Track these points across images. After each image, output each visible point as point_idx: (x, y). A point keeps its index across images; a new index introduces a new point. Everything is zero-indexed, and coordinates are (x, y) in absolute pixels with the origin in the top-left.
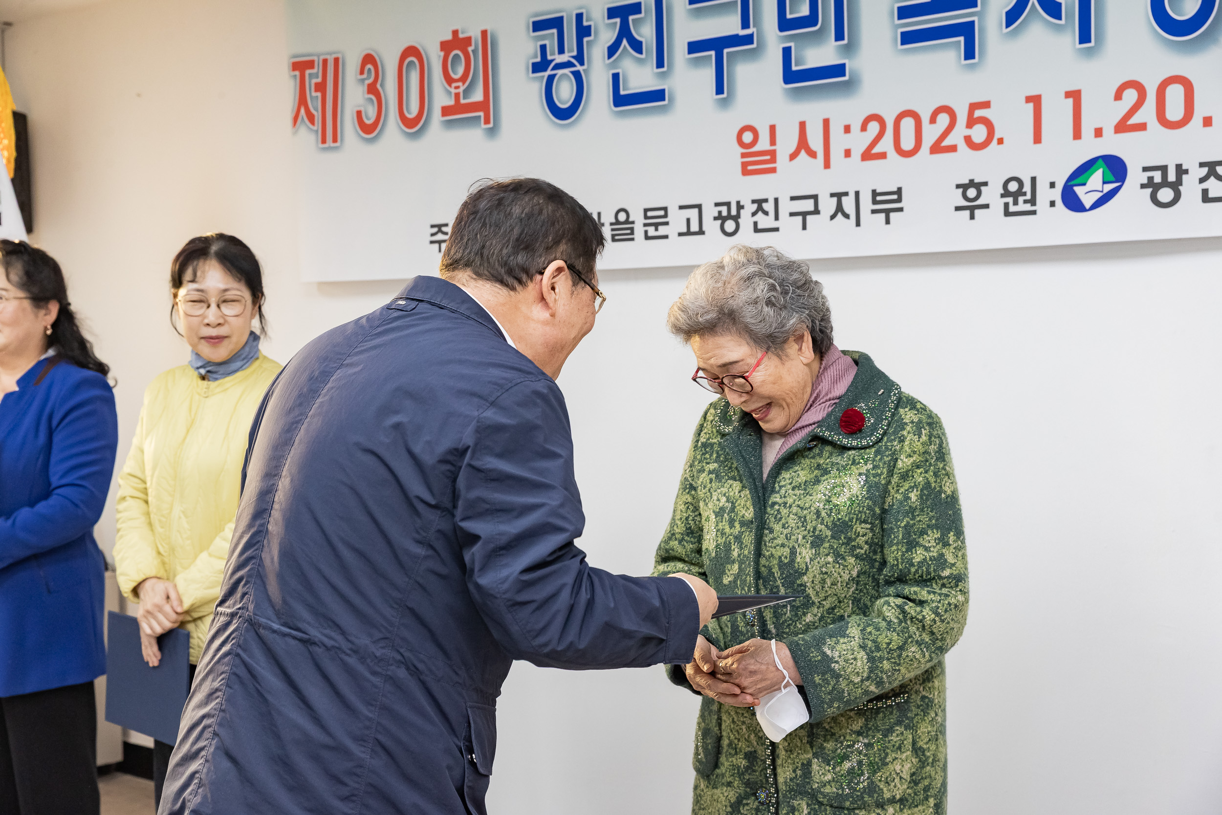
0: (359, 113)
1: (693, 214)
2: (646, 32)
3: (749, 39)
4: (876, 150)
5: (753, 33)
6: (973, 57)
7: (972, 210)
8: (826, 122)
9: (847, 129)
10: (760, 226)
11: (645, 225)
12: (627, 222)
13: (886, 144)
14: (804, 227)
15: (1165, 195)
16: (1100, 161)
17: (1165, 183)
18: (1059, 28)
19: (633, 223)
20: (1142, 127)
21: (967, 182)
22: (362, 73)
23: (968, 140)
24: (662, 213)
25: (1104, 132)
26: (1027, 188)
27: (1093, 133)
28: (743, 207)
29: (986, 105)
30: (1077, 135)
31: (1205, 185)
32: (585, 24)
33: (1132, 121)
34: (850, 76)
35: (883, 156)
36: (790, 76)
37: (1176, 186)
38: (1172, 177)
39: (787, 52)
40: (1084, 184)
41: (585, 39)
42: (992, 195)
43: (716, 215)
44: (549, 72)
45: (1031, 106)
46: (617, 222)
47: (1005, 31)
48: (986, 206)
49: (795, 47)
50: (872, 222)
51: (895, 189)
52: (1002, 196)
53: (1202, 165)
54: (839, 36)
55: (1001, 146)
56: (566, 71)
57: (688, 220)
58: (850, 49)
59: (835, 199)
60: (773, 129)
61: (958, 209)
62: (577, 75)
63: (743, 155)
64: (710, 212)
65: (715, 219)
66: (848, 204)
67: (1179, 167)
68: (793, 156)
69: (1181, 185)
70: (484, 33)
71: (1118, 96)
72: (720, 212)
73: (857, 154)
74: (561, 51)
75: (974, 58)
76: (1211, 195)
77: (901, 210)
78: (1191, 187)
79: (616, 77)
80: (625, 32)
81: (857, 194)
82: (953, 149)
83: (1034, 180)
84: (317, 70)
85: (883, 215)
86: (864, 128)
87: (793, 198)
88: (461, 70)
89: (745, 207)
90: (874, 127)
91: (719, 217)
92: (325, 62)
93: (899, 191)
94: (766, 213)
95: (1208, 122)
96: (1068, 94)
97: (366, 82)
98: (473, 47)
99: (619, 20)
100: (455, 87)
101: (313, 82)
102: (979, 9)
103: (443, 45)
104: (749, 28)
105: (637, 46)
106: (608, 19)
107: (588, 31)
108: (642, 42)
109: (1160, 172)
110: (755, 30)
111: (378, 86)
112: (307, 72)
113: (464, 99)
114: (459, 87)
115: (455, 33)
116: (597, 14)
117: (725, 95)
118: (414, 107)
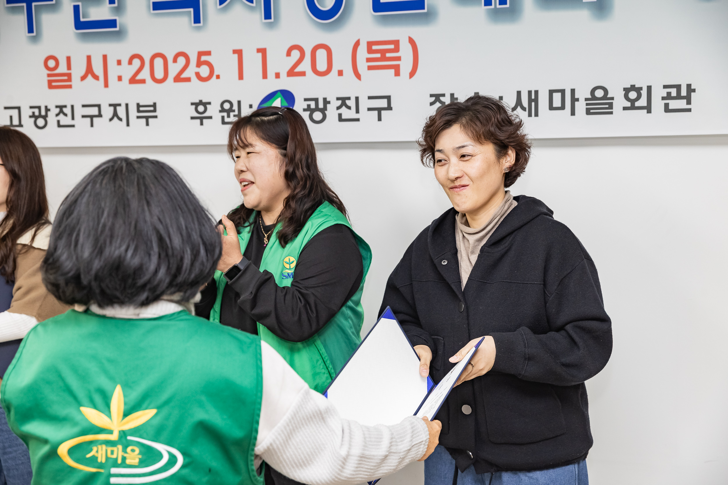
1: (15, 113)
4: (139, 77)
6: (199, 22)
7: (201, 119)
8: (105, 57)
9: (119, 63)
10: (61, 123)
13: (145, 74)
14: (92, 125)
15: (318, 116)
16: (279, 94)
17: (317, 109)
18: (252, 8)
20: (303, 74)
21: (197, 101)
23: (198, 75)
25: (281, 75)
26: (235, 107)
27: (274, 76)
28: (49, 110)
29: (208, 53)
30: (265, 76)
31: (340, 111)
33: (297, 70)
34: (120, 28)
35: (143, 81)
36: (79, 25)
37: (323, 111)
38: (321, 105)
39: (76, 9)
42: (214, 111)
43: (31, 114)
45: (236, 56)
47: (219, 7)
48: (210, 118)
49: (82, 5)
50: (137, 124)
51: (152, 104)
52: (220, 111)
53: (338, 99)
54: (112, 1)
55: (218, 80)
57: (11, 117)
58: (119, 10)
59: (112, 108)
60: (69, 59)
61: (192, 118)
63: (49, 75)
64: (26, 112)
65: (30, 117)
66: (121, 112)
67: (325, 99)
68: (83, 78)
69: (326, 110)
71: (289, 54)
72: (34, 113)
73: (126, 78)
76: (343, 117)
77: (156, 117)
78: (332, 112)
81: (127, 105)
82: (188, 80)
83: (239, 103)
85: (144, 120)
86: (130, 62)
87: (84, 106)
89: (51, 110)
90: (137, 63)
91: (33, 116)
93: (154, 105)
94: (66, 115)
95: (340, 73)
96: (259, 50)
109: (314, 102)
117: (35, 34)
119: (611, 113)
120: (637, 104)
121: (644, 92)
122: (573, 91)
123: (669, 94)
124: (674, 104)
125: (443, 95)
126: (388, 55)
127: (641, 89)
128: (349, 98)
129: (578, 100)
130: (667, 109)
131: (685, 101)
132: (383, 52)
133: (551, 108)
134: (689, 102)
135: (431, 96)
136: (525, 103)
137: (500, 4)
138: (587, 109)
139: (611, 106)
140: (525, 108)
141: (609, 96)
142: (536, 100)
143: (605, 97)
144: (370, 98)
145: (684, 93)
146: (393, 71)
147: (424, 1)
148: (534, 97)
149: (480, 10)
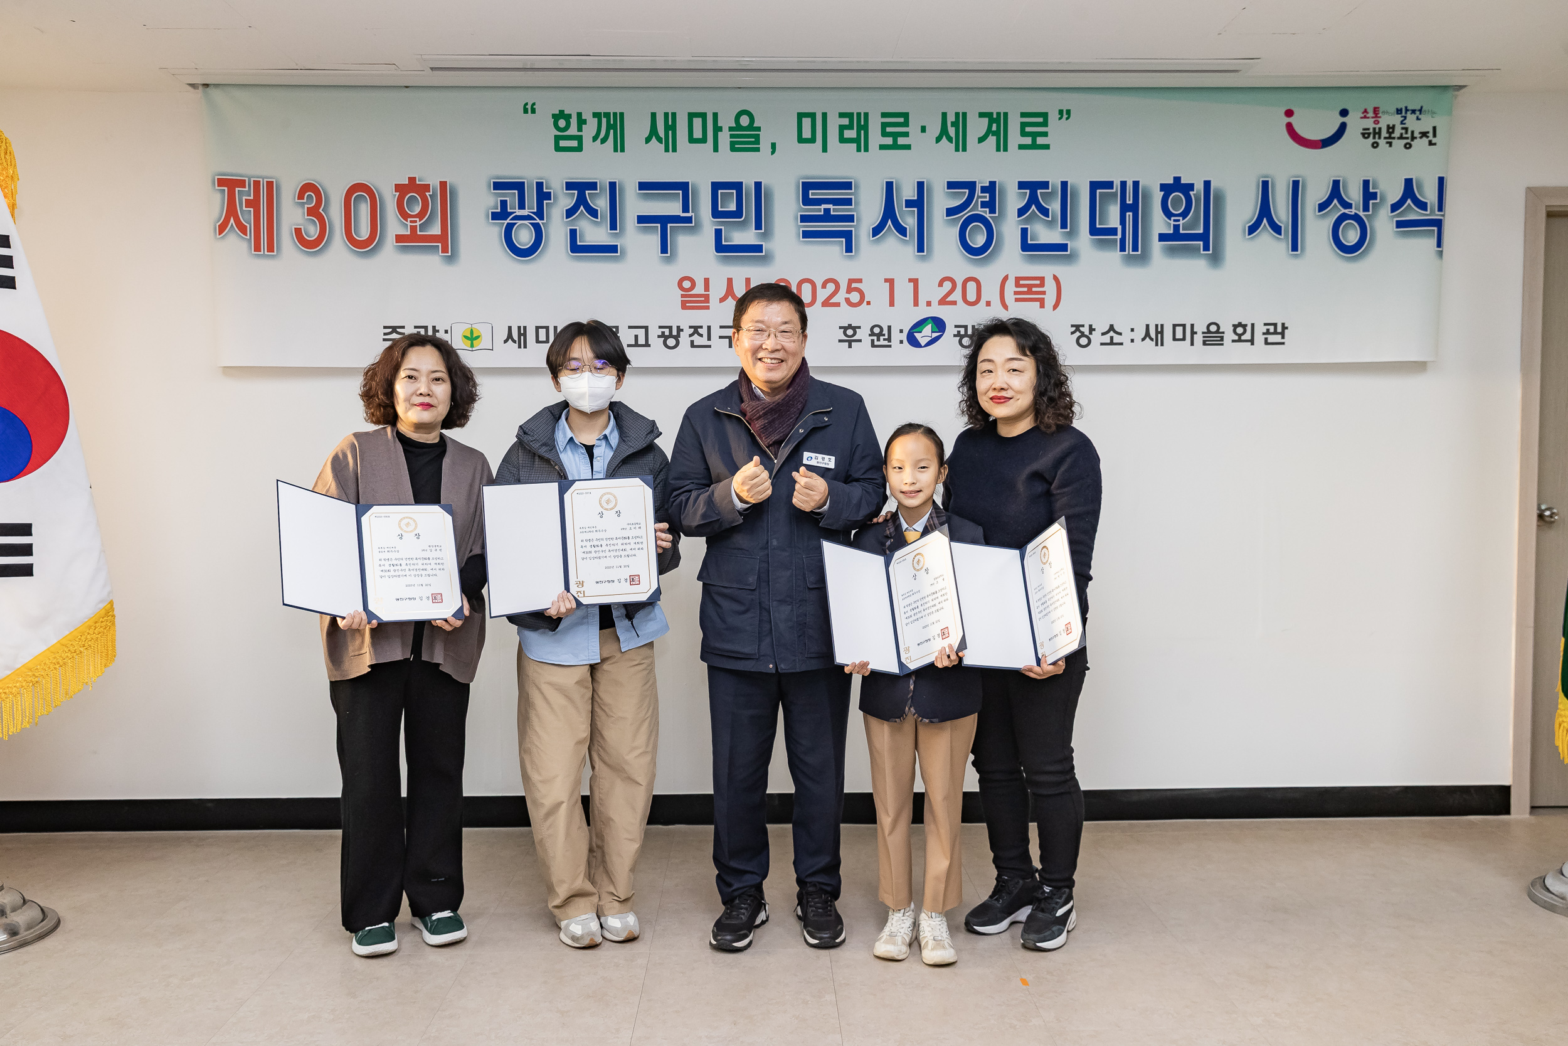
0: (298, 231)
1: (641, 332)
2: (602, 203)
3: (689, 220)
5: (692, 216)
6: (851, 252)
7: (850, 342)
10: (695, 344)
14: (730, 346)
16: (931, 320)
18: (905, 242)
20: (954, 303)
21: (846, 325)
22: (301, 197)
23: (848, 300)
25: (932, 304)
26: (885, 332)
27: (925, 304)
28: (682, 330)
29: (860, 281)
30: (916, 304)
32: (545, 190)
33: (948, 299)
34: (766, 253)
36: (720, 247)
39: (718, 233)
40: (921, 332)
41: (545, 202)
42: (863, 334)
43: (660, 334)
44: (508, 221)
45: (888, 284)
47: (872, 239)
48: (860, 341)
49: (725, 230)
52: (870, 335)
54: (758, 226)
55: (869, 306)
56: (526, 222)
57: (636, 337)
58: (767, 235)
60: (707, 281)
61: (840, 341)
62: (537, 228)
63: (682, 296)
64: (654, 332)
65: (659, 336)
68: (722, 300)
70: (443, 184)
71: (941, 284)
72: (663, 333)
74: (522, 206)
79: (573, 233)
80: (581, 201)
82: (838, 305)
83: (889, 328)
84: (249, 189)
87: (721, 327)
88: (417, 209)
89: (684, 330)
91: (663, 335)
92: (257, 183)
94: (701, 336)
95: (988, 304)
96: (910, 280)
97: (306, 206)
98: (431, 193)
99: (576, 192)
100: (411, 222)
101: (244, 198)
102: (855, 223)
103: (398, 187)
104: (689, 212)
105: (593, 213)
106: (566, 190)
107: (548, 196)
108: (597, 210)
109: (964, 329)
110: (693, 214)
111: (321, 211)
112: (237, 189)
113: (420, 232)
114: (416, 222)
115: (412, 180)
116: (556, 185)
117: (669, 255)
118: (364, 233)
119: (1222, 344)
120: (1243, 338)
121: (1249, 329)
122: (1192, 326)
123: (1268, 330)
124: (1271, 338)
125: (1083, 326)
126: (1034, 289)
127: (1246, 325)
129: (1196, 333)
130: (1267, 343)
131: (1280, 336)
132: (1030, 287)
133: (1175, 339)
134: (1283, 337)
135: (1072, 326)
136: (1153, 334)
137: (1133, 251)
138: (1203, 340)
139: (1222, 339)
140: (1153, 339)
141: (1221, 331)
142: (1162, 332)
143: (1217, 332)
145: (1279, 330)
146: (1039, 303)
147: (1067, 244)
148: (1160, 331)
149: (1116, 255)
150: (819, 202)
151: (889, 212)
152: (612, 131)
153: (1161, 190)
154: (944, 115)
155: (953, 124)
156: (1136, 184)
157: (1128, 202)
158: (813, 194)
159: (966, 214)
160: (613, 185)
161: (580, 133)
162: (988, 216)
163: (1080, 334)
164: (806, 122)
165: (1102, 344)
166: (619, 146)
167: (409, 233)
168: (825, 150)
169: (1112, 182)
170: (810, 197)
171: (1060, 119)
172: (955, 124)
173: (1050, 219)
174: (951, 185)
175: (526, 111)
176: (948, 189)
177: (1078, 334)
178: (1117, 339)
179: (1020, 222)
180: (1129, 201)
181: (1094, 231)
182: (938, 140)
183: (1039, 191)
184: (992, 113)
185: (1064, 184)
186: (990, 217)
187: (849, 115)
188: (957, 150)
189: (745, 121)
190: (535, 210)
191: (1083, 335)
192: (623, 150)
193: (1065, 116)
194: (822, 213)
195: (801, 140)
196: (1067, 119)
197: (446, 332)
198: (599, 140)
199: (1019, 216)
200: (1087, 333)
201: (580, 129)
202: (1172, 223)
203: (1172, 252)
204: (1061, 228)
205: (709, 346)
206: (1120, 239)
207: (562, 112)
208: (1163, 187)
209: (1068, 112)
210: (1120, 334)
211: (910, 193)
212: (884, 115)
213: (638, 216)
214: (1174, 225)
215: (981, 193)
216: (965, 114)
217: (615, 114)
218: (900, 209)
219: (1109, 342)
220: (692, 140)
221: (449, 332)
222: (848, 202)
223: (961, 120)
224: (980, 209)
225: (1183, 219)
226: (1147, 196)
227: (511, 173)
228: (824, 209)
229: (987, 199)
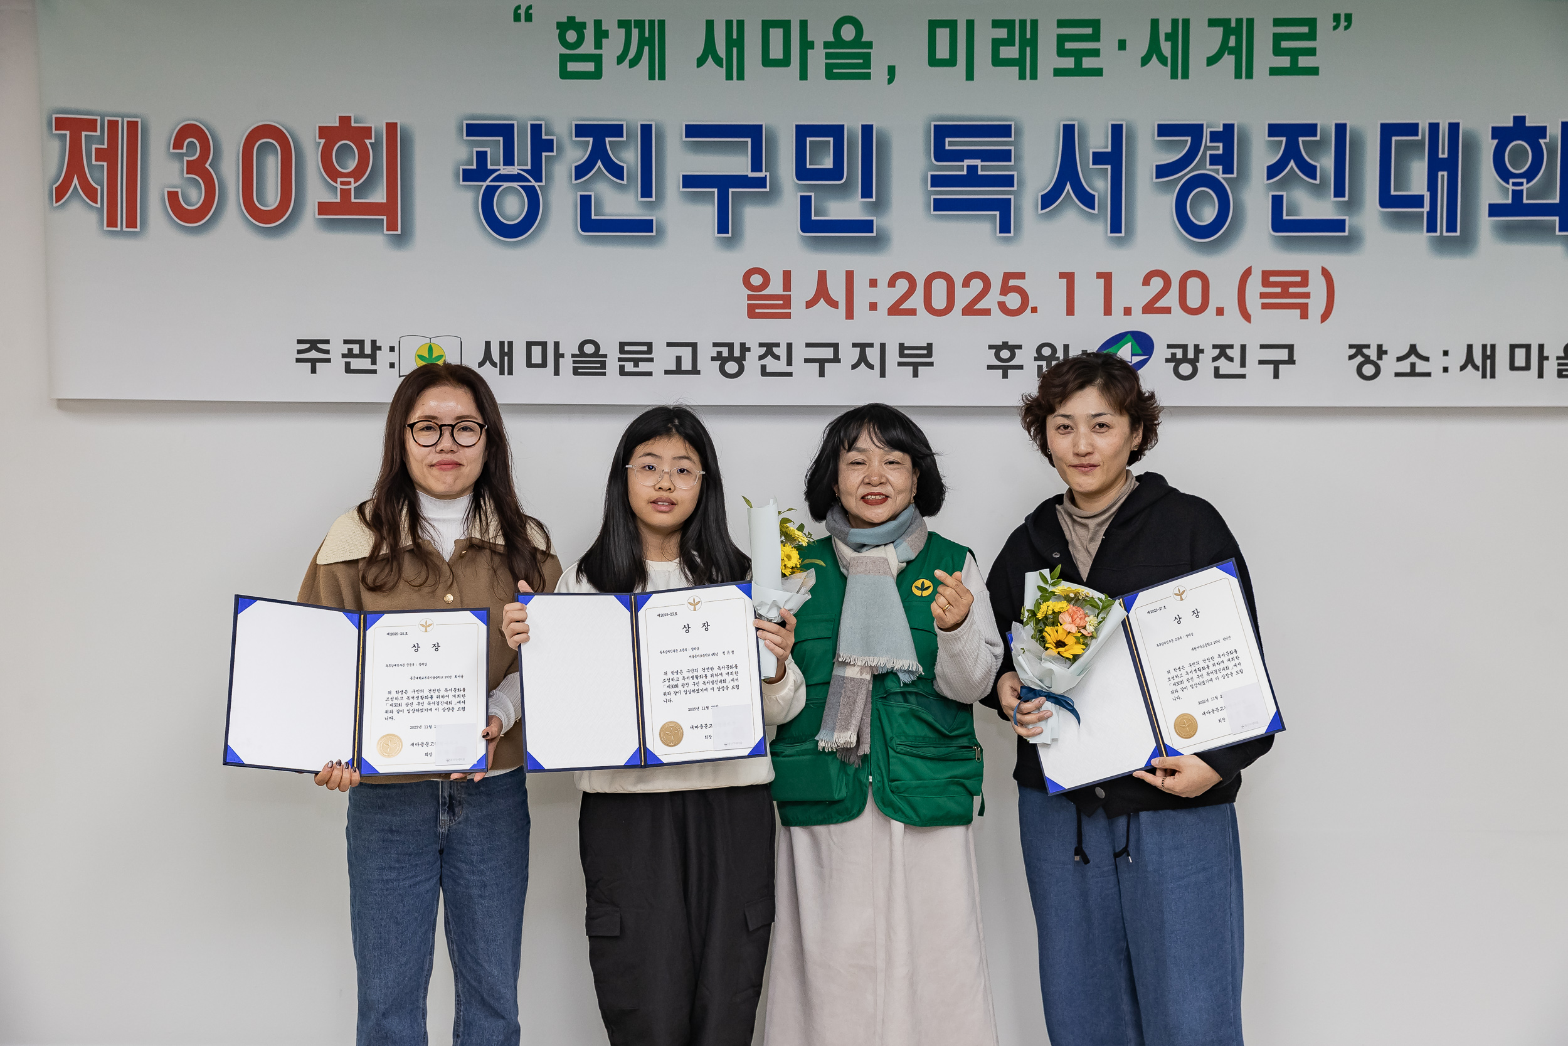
1: (685, 352)
2: (629, 157)
3: (761, 182)
4: (905, 306)
5: (766, 176)
6: (1008, 232)
7: (1005, 369)
8: (850, 275)
9: (873, 283)
10: (768, 370)
11: (620, 360)
12: (596, 354)
13: (916, 301)
14: (821, 374)
15: (1185, 369)
16: (1129, 335)
17: (1185, 359)
18: (1092, 217)
19: (605, 356)
20: (1167, 310)
21: (999, 343)
22: (178, 144)
23: (1002, 306)
24: (645, 348)
25: (1133, 312)
26: (1060, 353)
27: (1122, 311)
28: (749, 349)
29: (1021, 276)
30: (1108, 311)
31: (1217, 364)
32: (544, 137)
33: (1158, 305)
34: (878, 233)
35: (912, 312)
36: (808, 224)
37: (1194, 362)
38: (1191, 355)
39: (805, 202)
41: (544, 154)
42: (1025, 358)
43: (715, 355)
44: (488, 183)
45: (1064, 281)
46: (582, 354)
47: (1040, 212)
48: (1021, 367)
49: (816, 197)
50: (898, 373)
51: (925, 345)
52: (1036, 359)
53: (1215, 347)
54: (867, 193)
55: (1035, 315)
56: (515, 185)
57: (679, 359)
58: (880, 206)
59: (858, 349)
60: (787, 275)
61: (990, 367)
62: (531, 193)
63: (750, 297)
64: (706, 352)
65: (713, 359)
66: (873, 355)
67: (1196, 346)
68: (810, 304)
69: (1198, 362)
70: (391, 127)
71: (1146, 281)
72: (719, 353)
73: (883, 308)
74: (509, 161)
75: (1010, 232)
76: (1221, 373)
77: (931, 364)
78: (1206, 364)
79: (586, 201)
80: (599, 153)
81: (883, 346)
82: (986, 312)
83: (1066, 347)
84: (101, 133)
85: (910, 368)
86: (892, 283)
87: (808, 345)
88: (352, 165)
89: (752, 350)
90: (902, 285)
91: (719, 357)
92: (113, 125)
93: (929, 347)
94: (777, 358)
95: (1220, 311)
96: (1099, 275)
97: (186, 159)
98: (373, 141)
99: (591, 140)
100: (342, 183)
101: (94, 147)
102: (1015, 188)
103: (324, 131)
104: (761, 171)
105: (617, 171)
106: (576, 136)
107: (548, 145)
108: (623, 167)
109: (1181, 350)
110: (768, 174)
111: (207, 166)
112: (84, 133)
113: (355, 198)
114: (349, 183)
115: (346, 120)
116: (561, 129)
117: (730, 235)
118: (272, 199)
122: (1541, 347)
125: (1368, 346)
126: (1292, 290)
128: (1231, 347)
129: (1547, 358)
132: (1285, 286)
133: (1513, 367)
135: (1351, 346)
136: (1478, 359)
137: (1447, 231)
138: (1558, 370)
140: (1478, 367)
142: (1493, 357)
144: (1263, 347)
146: (1298, 311)
147: (1344, 221)
148: (1489, 353)
149: (1420, 238)
150: (960, 156)
151: (1068, 171)
152: (646, 49)
153: (1493, 138)
154: (1155, 23)
155: (1168, 37)
156: (1454, 128)
157: (1441, 156)
158: (951, 144)
159: (1187, 174)
160: (646, 130)
161: (598, 52)
162: (1220, 177)
163: (1363, 359)
164: (943, 34)
165: (1397, 375)
166: (658, 72)
167: (339, 200)
168: (970, 76)
169: (1417, 125)
170: (947, 148)
171: (1335, 28)
172: (1171, 37)
173: (1318, 182)
174: (1164, 130)
175: (517, 18)
176: (1159, 135)
177: (1360, 359)
178: (1421, 366)
179: (1270, 187)
180: (1443, 154)
181: (1386, 200)
182: (1145, 61)
183: (1301, 139)
184: (1229, 20)
185: (1341, 129)
186: (1223, 178)
187: (1008, 24)
188: (1174, 76)
189: (848, 32)
190: (529, 167)
191: (1367, 360)
192: (662, 77)
193: (1343, 24)
194: (965, 173)
195: (934, 62)
196: (1346, 28)
197: (392, 349)
198: (627, 62)
199: (1269, 178)
200: (1374, 357)
201: (598, 45)
202: (1511, 187)
203: (1508, 233)
204: (1335, 196)
205: (790, 374)
206: (1427, 212)
207: (571, 19)
208: (1497, 132)
209: (1348, 17)
210: (1427, 359)
211: (1100, 142)
212: (1061, 23)
213: (683, 176)
214: (1513, 190)
215: (1211, 142)
216: (1186, 22)
217: (652, 22)
218: (1084, 166)
219: (1408, 370)
220: (767, 62)
221: (397, 349)
222: (1005, 156)
223: (1181, 31)
224: (1208, 166)
225: (1528, 183)
226: (1472, 146)
227: (493, 110)
228: (968, 166)
229: (1220, 152)
